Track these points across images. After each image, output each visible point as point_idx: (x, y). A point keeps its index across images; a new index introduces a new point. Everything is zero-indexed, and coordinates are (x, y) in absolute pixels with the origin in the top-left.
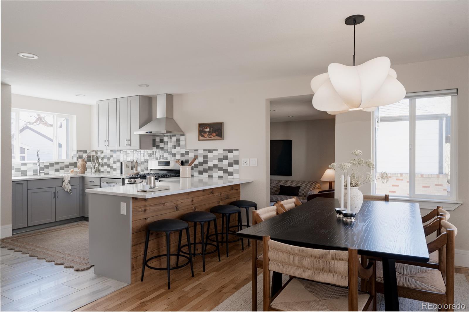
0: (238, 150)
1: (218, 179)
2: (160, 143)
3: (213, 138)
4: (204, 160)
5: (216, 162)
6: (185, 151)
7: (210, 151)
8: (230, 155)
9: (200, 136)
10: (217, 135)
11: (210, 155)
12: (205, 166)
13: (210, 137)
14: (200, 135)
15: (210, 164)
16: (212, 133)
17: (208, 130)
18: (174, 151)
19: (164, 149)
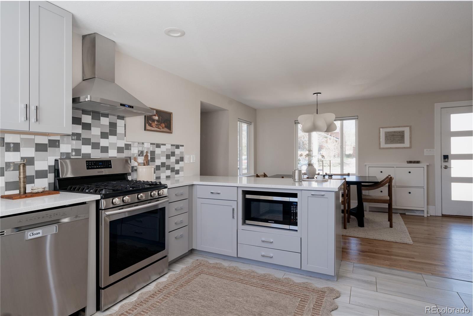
0: (183, 146)
1: (166, 180)
3: (162, 130)
5: (163, 159)
6: (125, 144)
7: (158, 146)
8: (177, 151)
9: (147, 124)
10: (165, 127)
11: (158, 151)
13: (158, 128)
15: (158, 162)
16: (161, 123)
17: (157, 118)
18: (104, 143)
19: (82, 137)
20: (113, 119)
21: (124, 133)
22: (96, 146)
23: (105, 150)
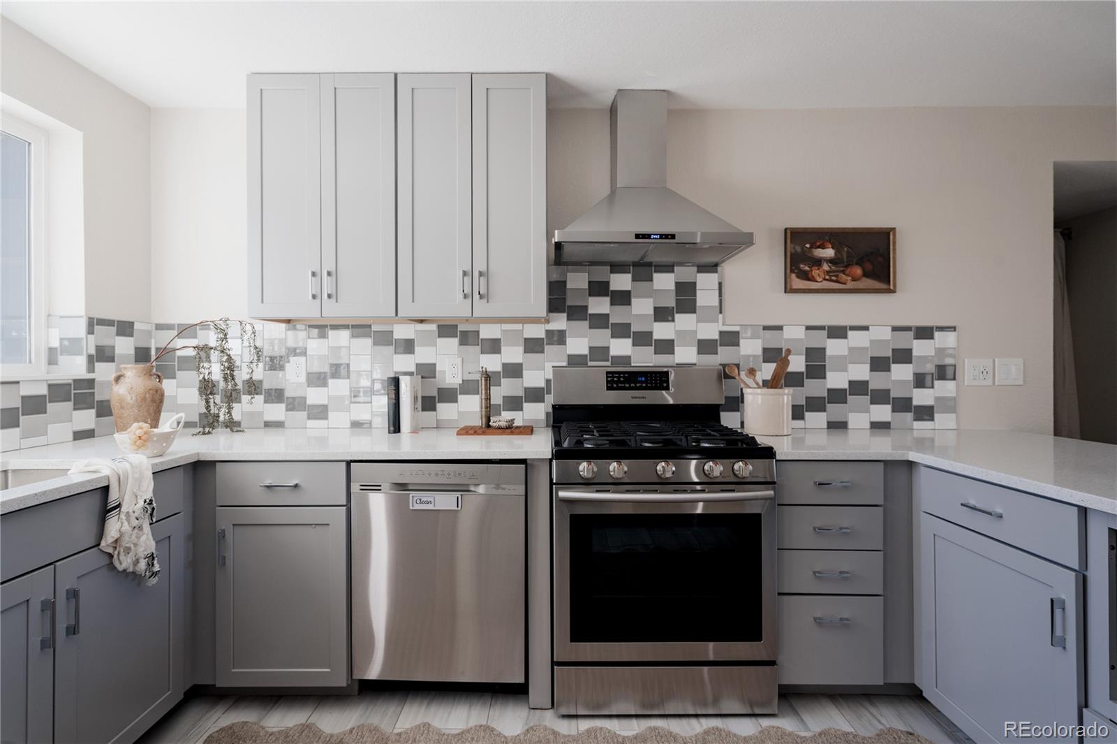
0: (954, 329)
1: (872, 435)
2: (591, 299)
3: (850, 285)
4: (807, 366)
5: (861, 372)
6: (721, 333)
7: (838, 332)
8: (921, 348)
9: (793, 276)
10: (866, 274)
11: (834, 348)
12: (814, 388)
13: (836, 281)
14: (792, 271)
15: (836, 380)
16: (847, 266)
17: (829, 253)
18: (662, 331)
19: (612, 321)
20: (686, 273)
21: (717, 303)
22: (642, 339)
23: (666, 347)
